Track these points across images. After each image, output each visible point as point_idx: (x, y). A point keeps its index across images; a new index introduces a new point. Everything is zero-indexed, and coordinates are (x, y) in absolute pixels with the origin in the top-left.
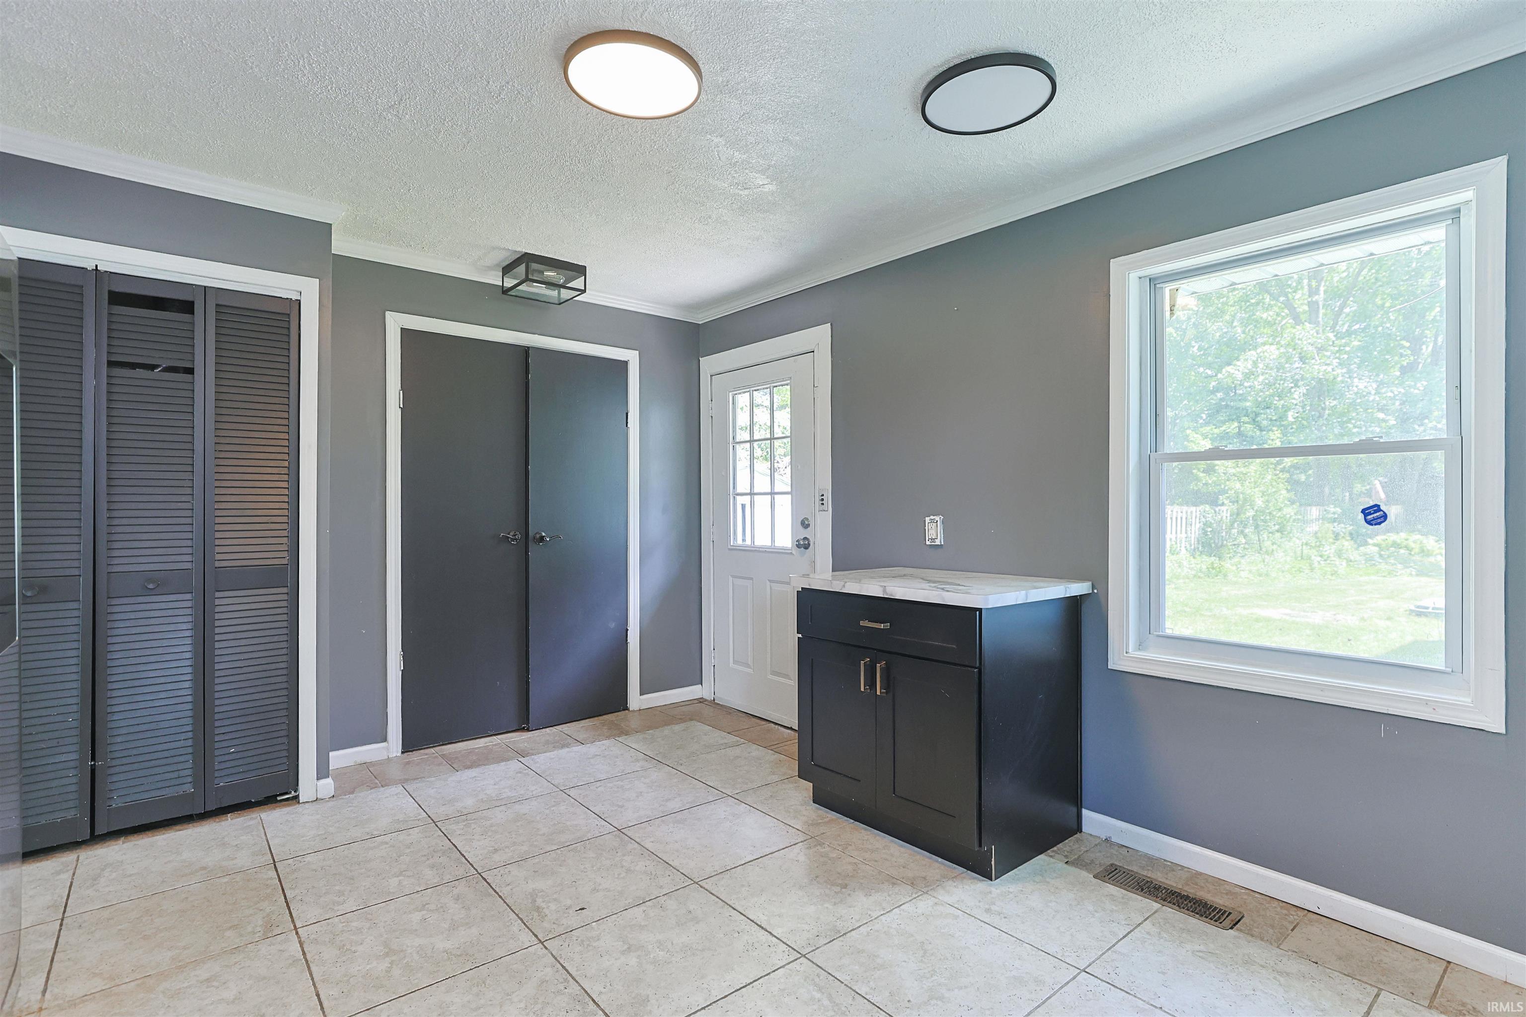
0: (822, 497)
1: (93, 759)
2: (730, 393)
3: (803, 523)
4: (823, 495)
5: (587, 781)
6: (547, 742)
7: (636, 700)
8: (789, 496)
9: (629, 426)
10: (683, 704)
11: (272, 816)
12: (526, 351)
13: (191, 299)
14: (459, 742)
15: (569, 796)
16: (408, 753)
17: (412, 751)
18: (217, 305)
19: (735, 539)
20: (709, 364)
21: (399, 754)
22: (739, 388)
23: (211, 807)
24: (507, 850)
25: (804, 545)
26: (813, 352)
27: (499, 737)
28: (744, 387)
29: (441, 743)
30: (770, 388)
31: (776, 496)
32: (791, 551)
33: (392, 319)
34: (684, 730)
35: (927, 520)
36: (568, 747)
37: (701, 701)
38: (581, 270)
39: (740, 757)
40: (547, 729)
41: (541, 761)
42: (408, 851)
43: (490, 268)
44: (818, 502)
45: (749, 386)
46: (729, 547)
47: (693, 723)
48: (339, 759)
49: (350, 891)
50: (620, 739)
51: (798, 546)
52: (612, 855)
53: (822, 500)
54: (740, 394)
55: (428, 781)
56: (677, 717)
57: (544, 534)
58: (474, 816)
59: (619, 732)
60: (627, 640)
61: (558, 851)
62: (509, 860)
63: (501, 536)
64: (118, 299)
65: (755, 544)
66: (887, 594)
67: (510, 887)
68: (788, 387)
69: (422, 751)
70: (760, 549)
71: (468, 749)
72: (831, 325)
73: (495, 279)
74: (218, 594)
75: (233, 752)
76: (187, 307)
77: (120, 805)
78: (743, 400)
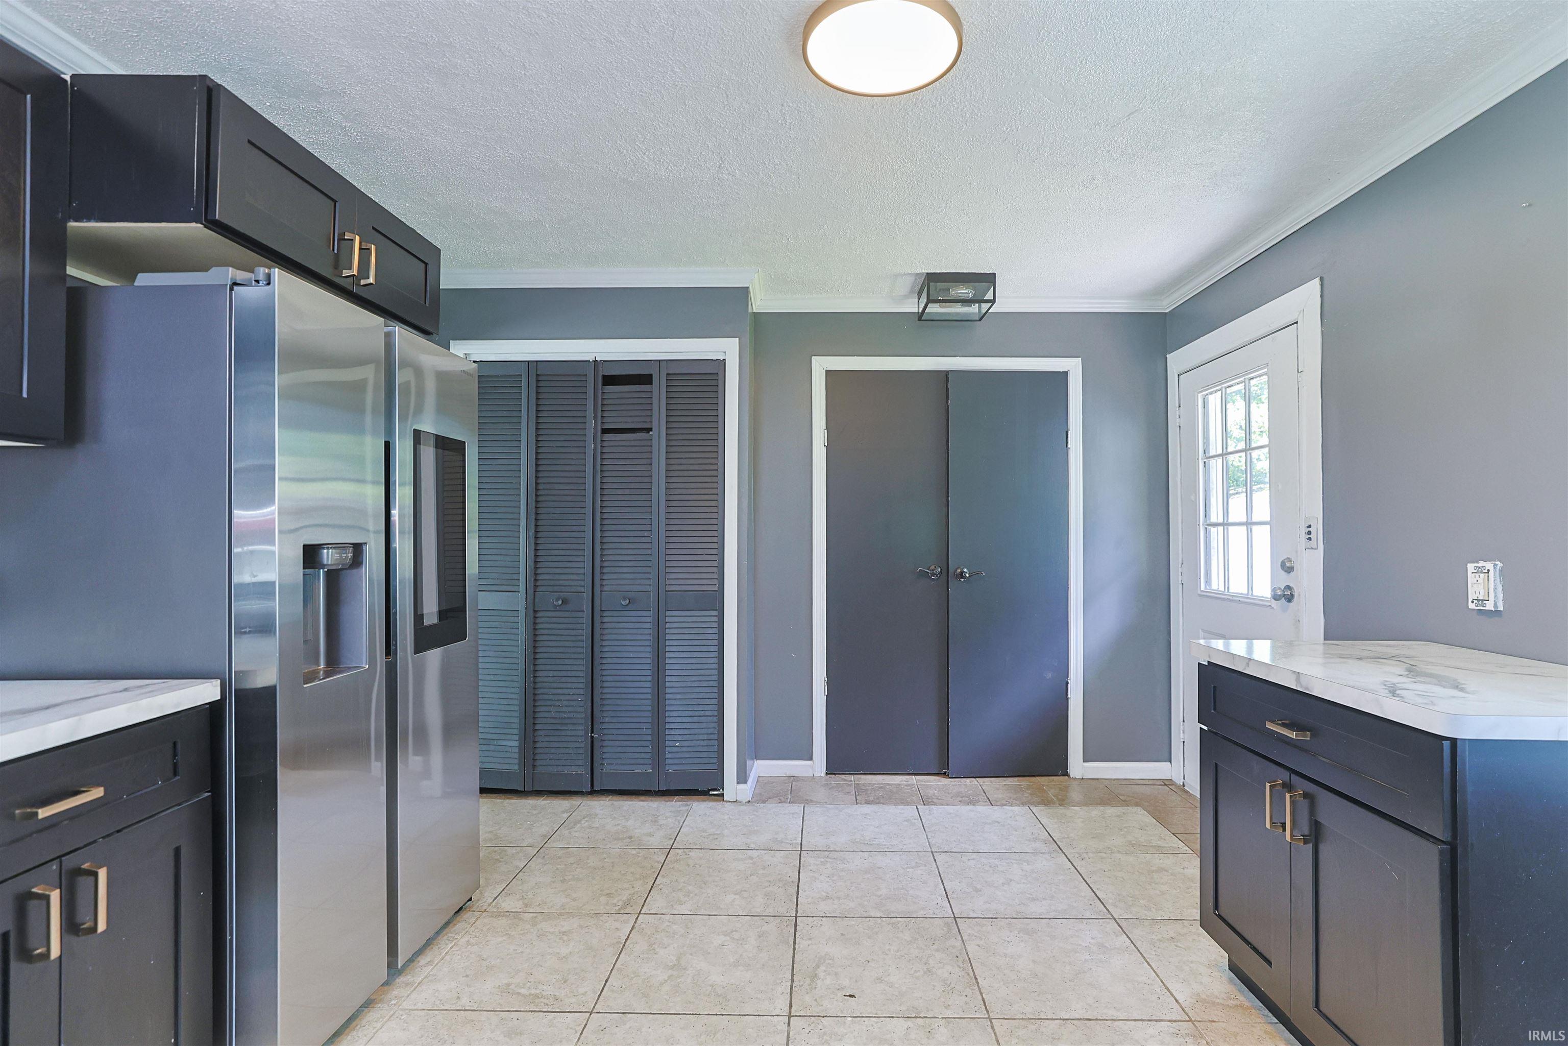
0: (1309, 529)
1: (592, 732)
2: (1199, 395)
3: (1283, 565)
4: (1310, 526)
5: (965, 849)
6: (958, 794)
7: (1077, 766)
8: (1268, 527)
9: (1069, 446)
10: (1142, 782)
11: (699, 807)
12: (945, 376)
13: (650, 373)
14: (883, 774)
15: (935, 860)
16: (831, 776)
17: (835, 774)
18: (667, 374)
19: (1208, 581)
20: (1177, 360)
21: (823, 774)
22: (1208, 387)
23: (663, 788)
24: (836, 901)
25: (1287, 596)
26: (1297, 323)
27: (918, 777)
28: (1214, 384)
29: (861, 772)
30: (1244, 382)
31: (1255, 528)
32: (1270, 604)
33: (817, 363)
34: (1118, 816)
35: (1471, 567)
36: (974, 805)
37: (1167, 783)
38: (990, 279)
39: (1166, 871)
40: (968, 780)
41: (935, 814)
42: (761, 872)
43: (906, 297)
44: (1304, 536)
45: (1220, 382)
46: (1199, 592)
47: (1135, 809)
48: (761, 768)
49: (696, 895)
50: (1034, 809)
51: (1276, 598)
52: (926, 946)
53: (1309, 533)
54: (1211, 393)
55: (826, 807)
56: (1122, 798)
57: (965, 570)
58: (835, 855)
59: (1040, 800)
60: (1067, 695)
61: (879, 920)
62: (830, 913)
63: (918, 570)
64: (609, 380)
65: (1230, 591)
66: (1302, 687)
67: (810, 942)
68: (1265, 378)
69: (843, 776)
70: (1234, 598)
71: (882, 784)
72: (1322, 279)
73: (912, 306)
74: (668, 613)
75: (677, 746)
76: (645, 379)
77: (608, 771)
78: (1214, 400)
